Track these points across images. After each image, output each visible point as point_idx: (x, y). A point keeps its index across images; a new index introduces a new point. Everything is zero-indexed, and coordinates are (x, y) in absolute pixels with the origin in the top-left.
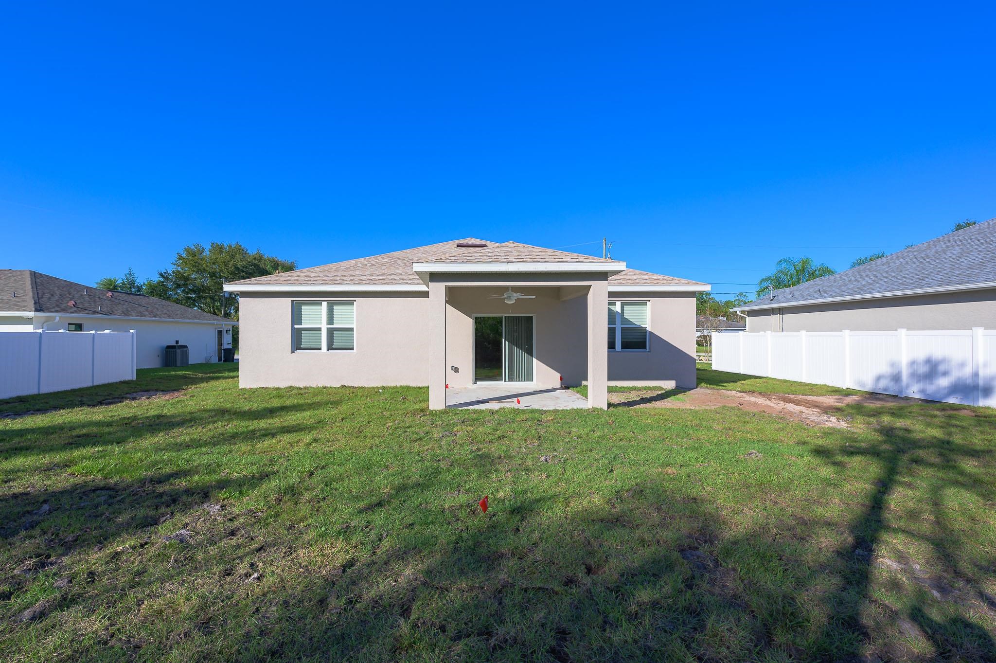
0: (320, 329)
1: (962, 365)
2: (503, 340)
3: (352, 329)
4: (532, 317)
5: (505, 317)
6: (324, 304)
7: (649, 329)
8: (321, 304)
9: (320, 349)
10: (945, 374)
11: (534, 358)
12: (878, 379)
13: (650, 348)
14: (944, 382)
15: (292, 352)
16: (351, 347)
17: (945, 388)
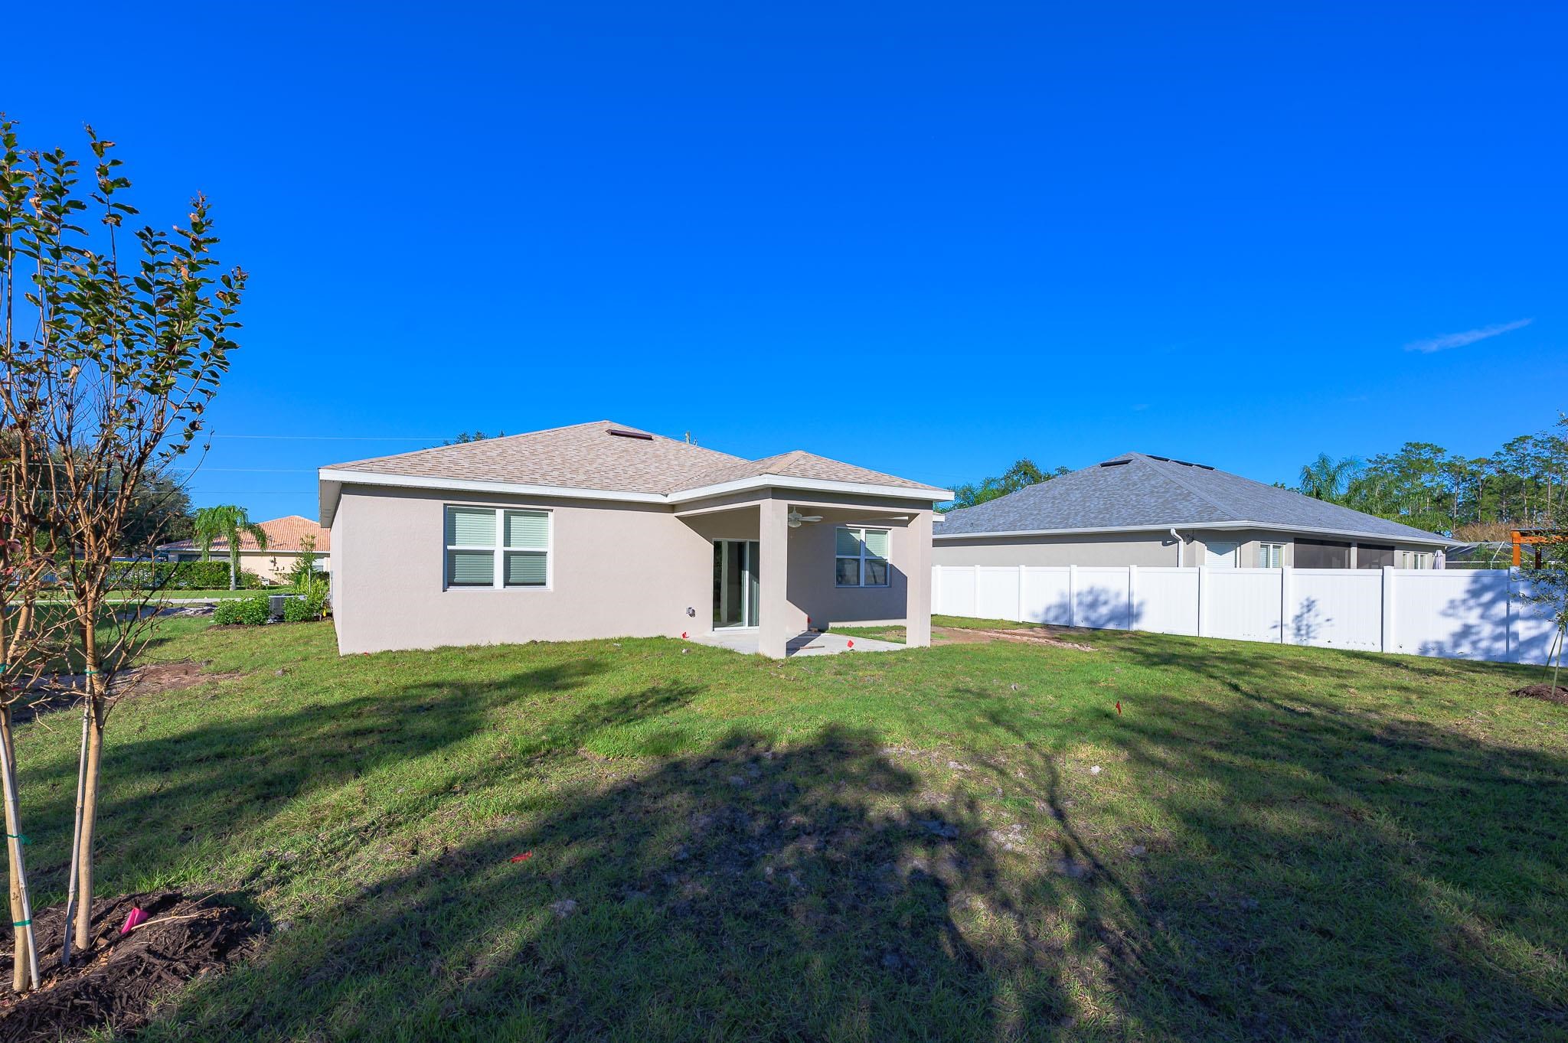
0: (491, 553)
1: (1118, 595)
3: (544, 554)
6: (500, 513)
7: (889, 562)
8: (494, 513)
9: (491, 584)
10: (1106, 603)
12: (1048, 609)
13: (890, 584)
14: (1104, 610)
15: (445, 590)
16: (540, 581)
17: (1106, 615)
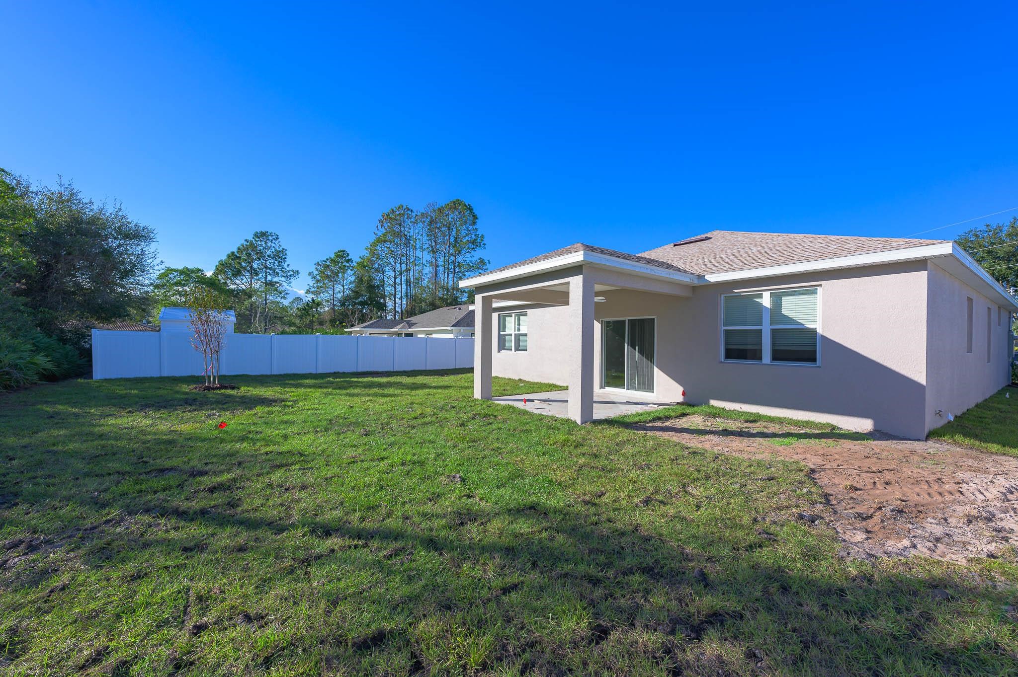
2: (626, 345)
3: (527, 335)
4: (654, 319)
5: (629, 320)
6: (513, 316)
7: (820, 331)
9: (512, 350)
11: (656, 369)
13: (822, 362)
15: (499, 352)
16: (527, 349)
